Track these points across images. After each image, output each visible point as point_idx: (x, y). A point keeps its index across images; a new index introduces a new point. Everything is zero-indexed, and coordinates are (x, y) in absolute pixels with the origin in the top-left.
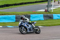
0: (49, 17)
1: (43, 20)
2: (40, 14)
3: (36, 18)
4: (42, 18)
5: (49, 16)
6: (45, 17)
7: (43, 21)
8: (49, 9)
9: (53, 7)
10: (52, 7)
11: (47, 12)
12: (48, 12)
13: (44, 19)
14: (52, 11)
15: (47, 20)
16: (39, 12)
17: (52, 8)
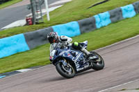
0: (42, 38)
1: (28, 49)
2: (13, 34)
3: (5, 48)
4: (24, 46)
5: (41, 36)
6: (32, 39)
7: (27, 54)
8: (37, 16)
9: (49, 7)
10: (45, 7)
11: (34, 25)
12: (37, 23)
13: (30, 46)
14: (49, 19)
15: (37, 48)
16: (9, 29)
17: (47, 10)
